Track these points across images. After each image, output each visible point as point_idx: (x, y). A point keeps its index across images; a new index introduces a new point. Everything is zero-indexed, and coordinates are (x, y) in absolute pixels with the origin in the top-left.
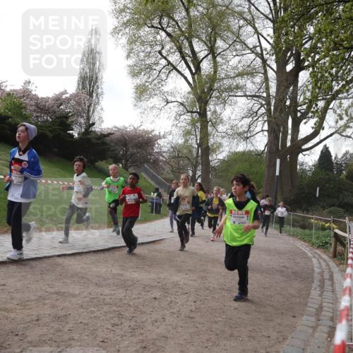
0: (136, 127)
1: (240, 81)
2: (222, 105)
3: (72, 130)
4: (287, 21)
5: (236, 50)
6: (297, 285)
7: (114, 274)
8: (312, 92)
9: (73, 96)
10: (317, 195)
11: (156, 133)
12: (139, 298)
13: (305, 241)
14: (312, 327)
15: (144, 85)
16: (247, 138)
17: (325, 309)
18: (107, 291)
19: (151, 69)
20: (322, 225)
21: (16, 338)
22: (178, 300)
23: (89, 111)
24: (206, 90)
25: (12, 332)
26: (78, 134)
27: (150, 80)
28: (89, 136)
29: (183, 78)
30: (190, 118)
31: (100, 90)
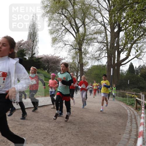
0: (52, 55)
1: (95, 36)
2: (88, 46)
3: (26, 56)
4: (114, 11)
5: (94, 23)
6: (121, 121)
7: (44, 116)
8: (125, 41)
9: (26, 42)
10: (129, 83)
11: (61, 57)
12: (55, 126)
13: (124, 103)
14: (128, 139)
15: (56, 38)
16: (99, 60)
17: (133, 131)
18: (41, 124)
19: (59, 31)
20: (131, 96)
21: (4, 143)
22: (71, 127)
23: (33, 48)
24: (81, 40)
25: (2, 141)
26: (28, 58)
27: (58, 35)
28: (33, 59)
29: (72, 35)
30: (75, 51)
31: (37, 40)
